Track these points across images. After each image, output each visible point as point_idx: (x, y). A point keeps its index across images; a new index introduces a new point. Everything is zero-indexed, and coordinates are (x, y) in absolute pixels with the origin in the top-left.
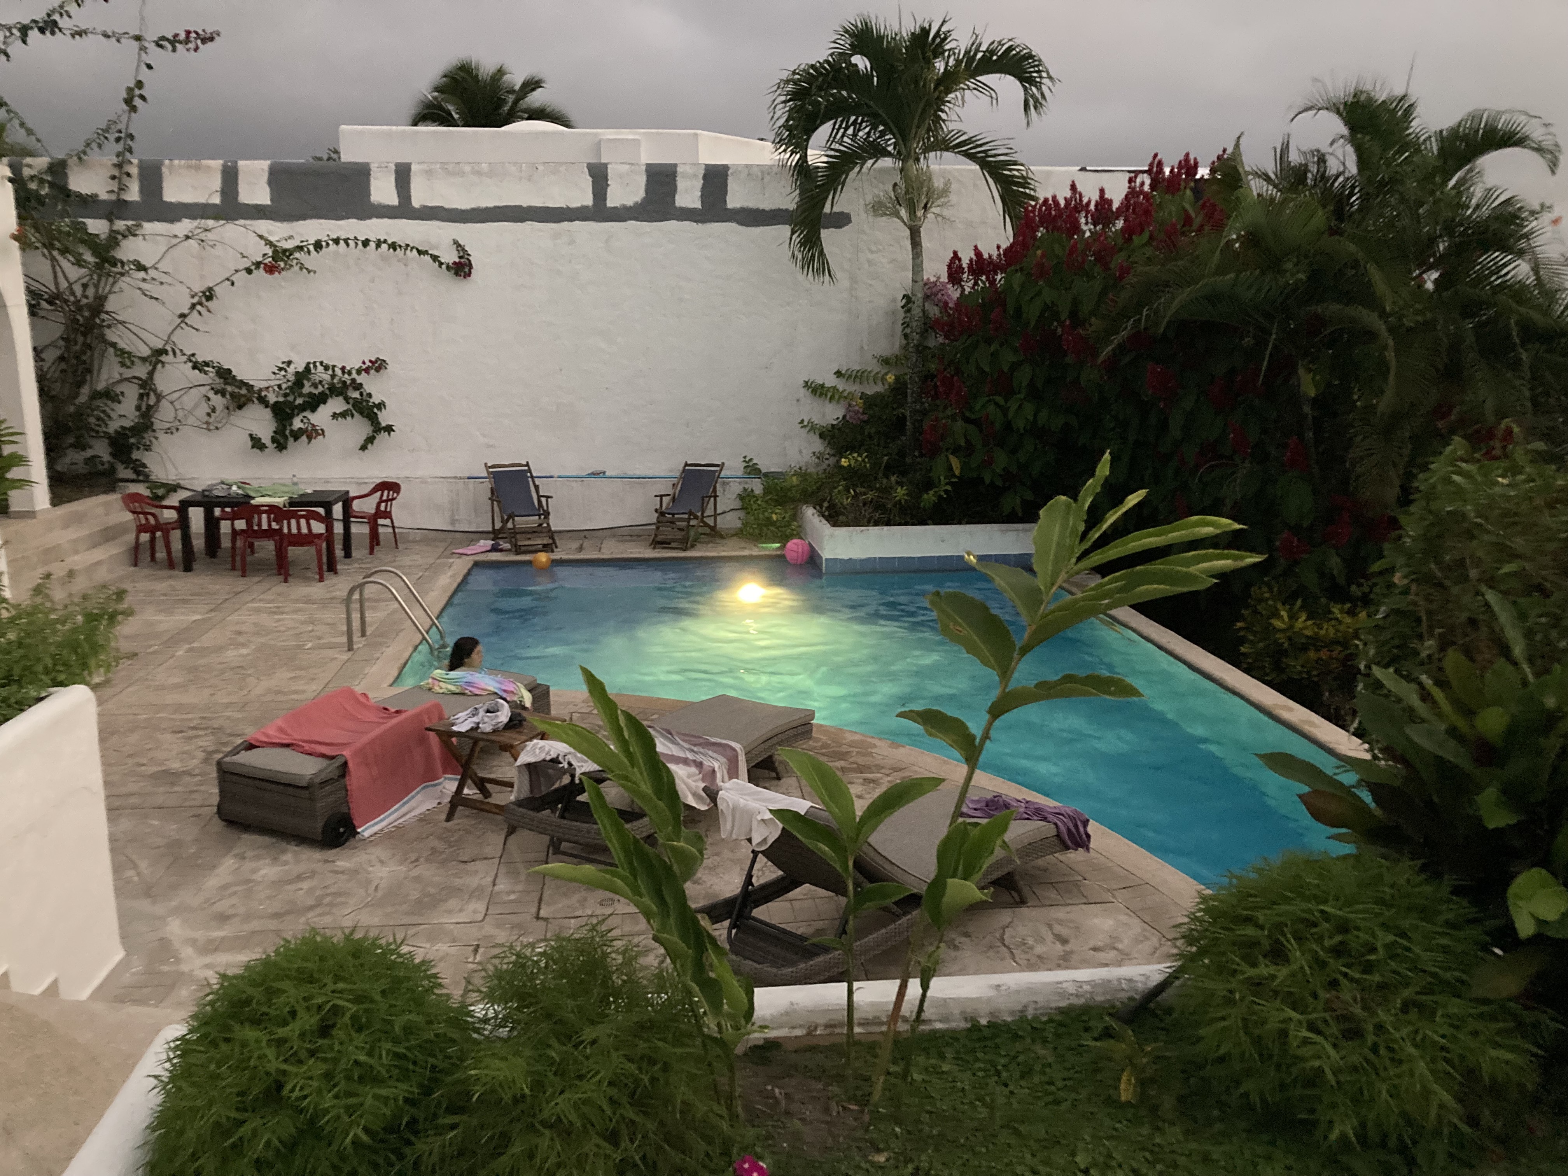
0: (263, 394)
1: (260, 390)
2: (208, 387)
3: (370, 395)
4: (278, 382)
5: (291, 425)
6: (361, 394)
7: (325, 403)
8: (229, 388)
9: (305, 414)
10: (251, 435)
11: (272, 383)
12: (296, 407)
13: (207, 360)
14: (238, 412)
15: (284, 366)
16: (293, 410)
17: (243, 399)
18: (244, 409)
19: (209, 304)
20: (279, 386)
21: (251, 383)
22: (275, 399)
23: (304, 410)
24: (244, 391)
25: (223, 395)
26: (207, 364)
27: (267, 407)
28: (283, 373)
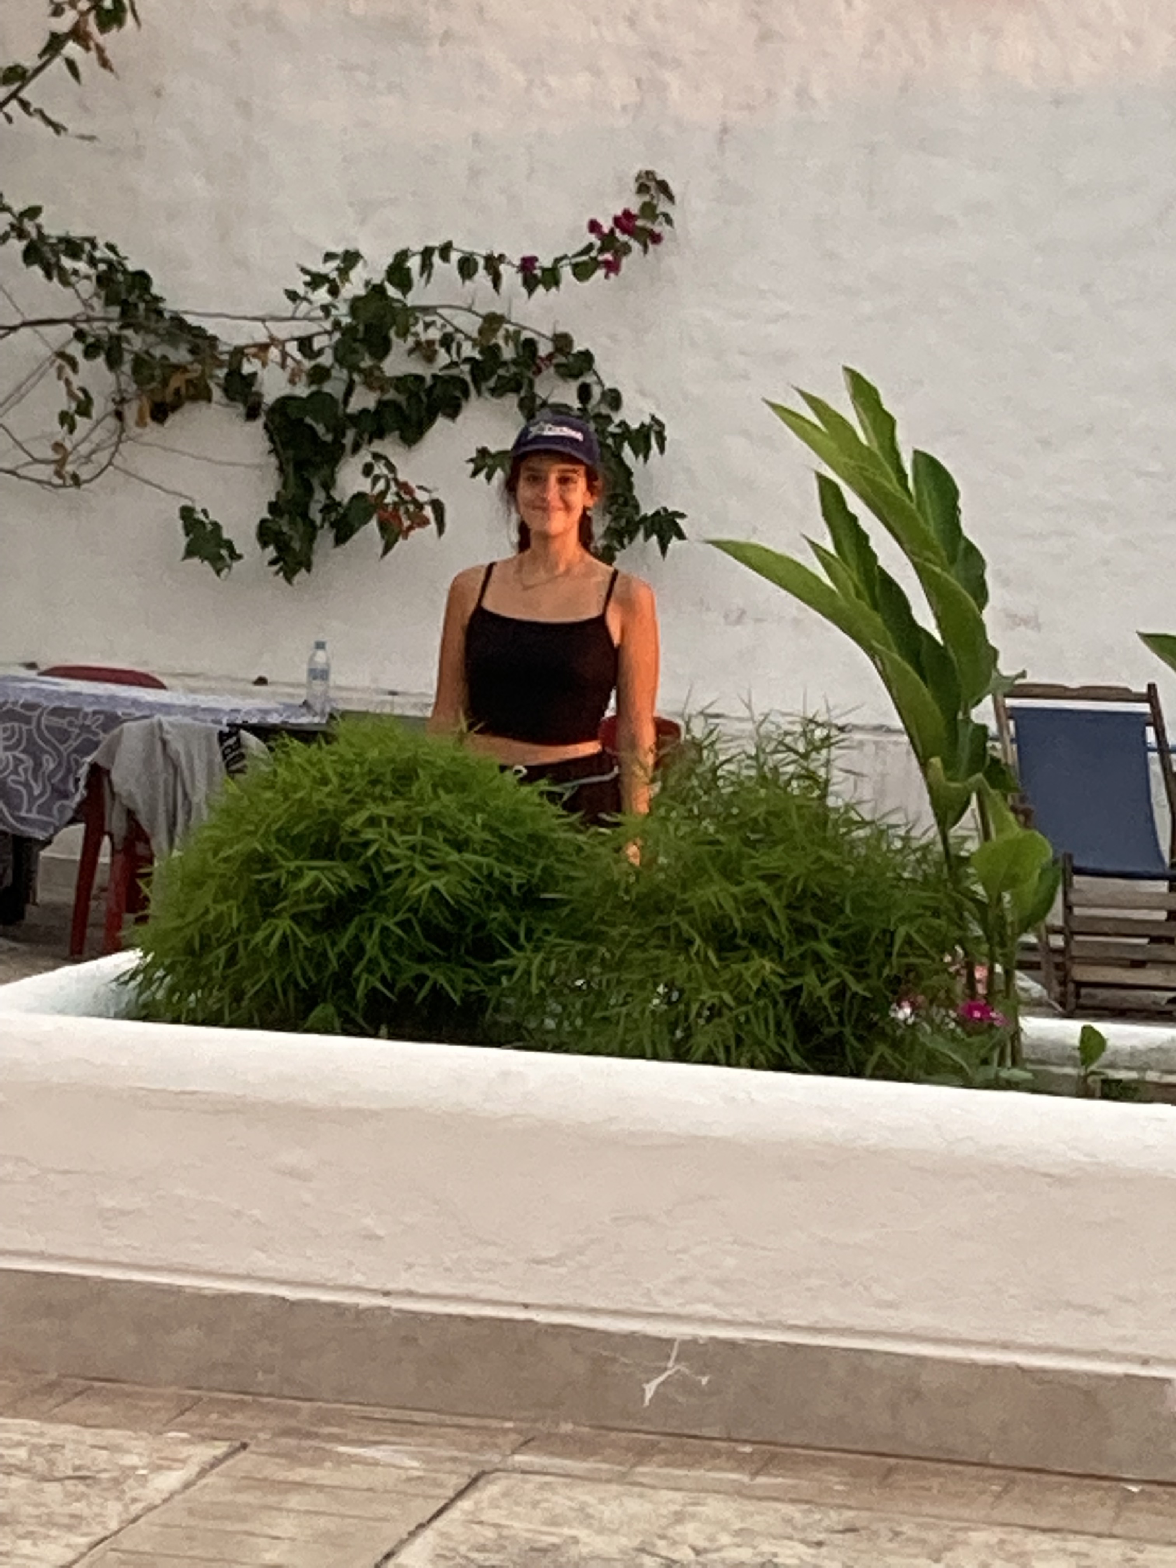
0: (247, 368)
1: (239, 353)
2: (70, 330)
3: (614, 399)
4: (302, 329)
5: (328, 485)
6: (584, 393)
7: (453, 412)
8: (136, 342)
9: (378, 446)
10: (187, 513)
11: (282, 330)
12: (356, 420)
13: (77, 231)
14: (152, 431)
15: (330, 268)
16: (339, 433)
17: (177, 382)
18: (174, 419)
19: (109, 40)
20: (305, 344)
21: (211, 327)
22: (286, 390)
23: (380, 434)
24: (180, 355)
25: (113, 363)
26: (73, 248)
27: (252, 414)
28: (322, 295)
